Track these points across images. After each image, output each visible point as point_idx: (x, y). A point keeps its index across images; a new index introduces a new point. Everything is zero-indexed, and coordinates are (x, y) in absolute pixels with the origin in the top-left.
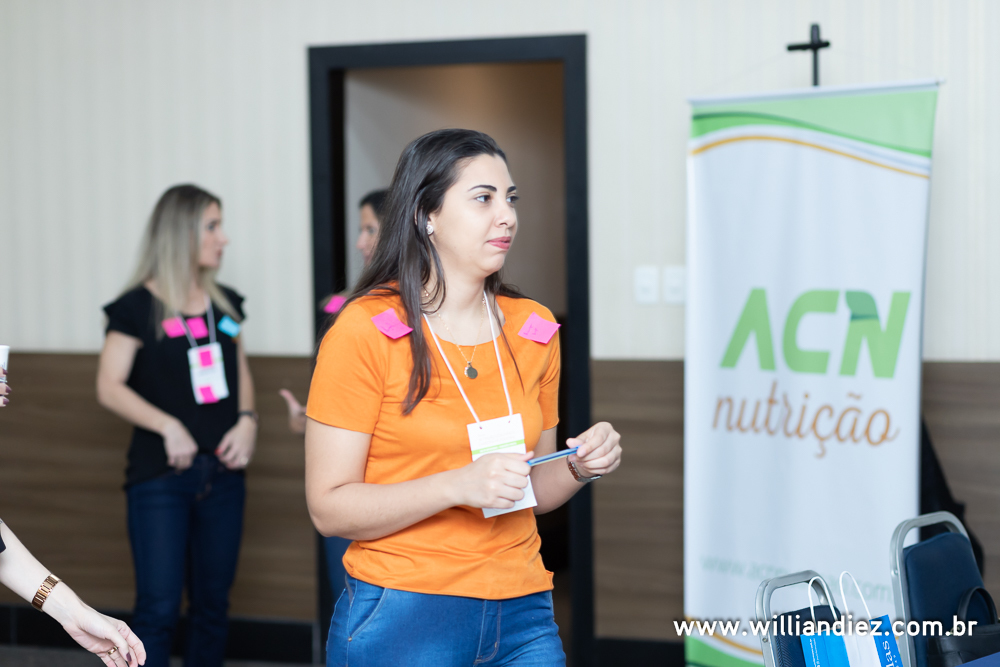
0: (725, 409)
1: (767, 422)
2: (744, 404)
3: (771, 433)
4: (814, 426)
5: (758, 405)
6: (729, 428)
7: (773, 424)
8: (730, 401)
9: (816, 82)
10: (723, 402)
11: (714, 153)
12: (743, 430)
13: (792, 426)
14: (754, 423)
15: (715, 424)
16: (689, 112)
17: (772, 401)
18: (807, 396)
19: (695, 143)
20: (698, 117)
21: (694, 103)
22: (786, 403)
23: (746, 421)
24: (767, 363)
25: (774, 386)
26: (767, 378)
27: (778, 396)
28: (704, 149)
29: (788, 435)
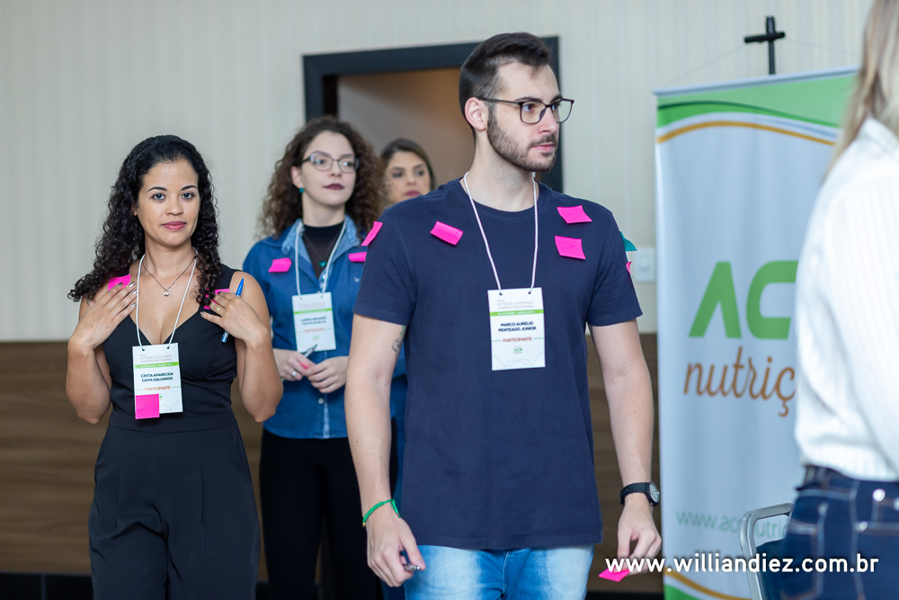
0: (695, 374)
1: (734, 385)
2: (712, 368)
3: (738, 395)
4: (777, 387)
5: (726, 369)
6: (699, 393)
7: (739, 388)
8: (699, 366)
9: (772, 70)
10: (693, 369)
11: (679, 139)
12: (712, 394)
13: (757, 388)
14: (722, 386)
15: (686, 390)
16: (655, 102)
17: (738, 366)
18: (770, 360)
19: (660, 132)
20: (662, 107)
21: (659, 94)
22: (751, 367)
23: (715, 386)
24: (733, 331)
25: (740, 350)
26: (733, 344)
27: (744, 361)
28: (670, 136)
29: (754, 397)
